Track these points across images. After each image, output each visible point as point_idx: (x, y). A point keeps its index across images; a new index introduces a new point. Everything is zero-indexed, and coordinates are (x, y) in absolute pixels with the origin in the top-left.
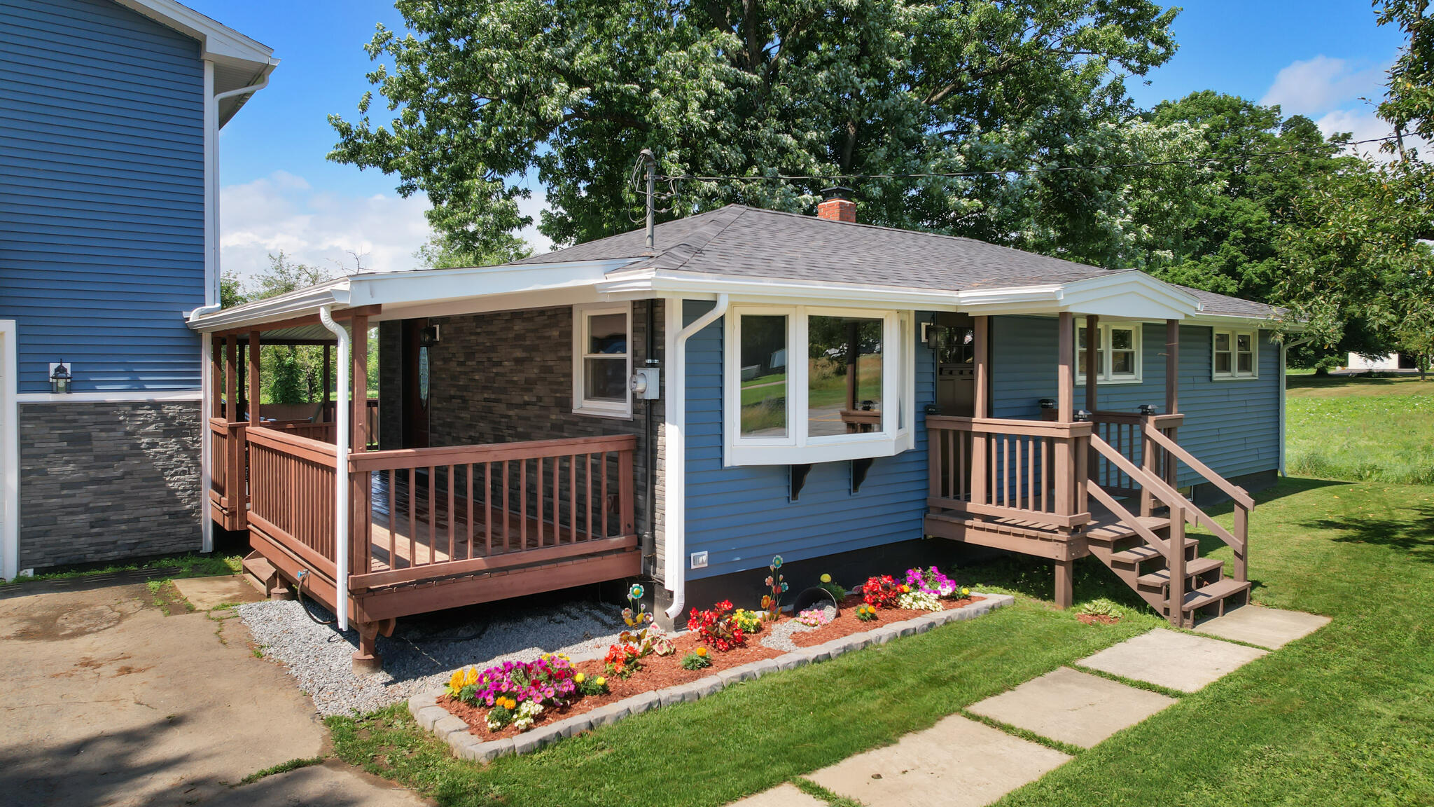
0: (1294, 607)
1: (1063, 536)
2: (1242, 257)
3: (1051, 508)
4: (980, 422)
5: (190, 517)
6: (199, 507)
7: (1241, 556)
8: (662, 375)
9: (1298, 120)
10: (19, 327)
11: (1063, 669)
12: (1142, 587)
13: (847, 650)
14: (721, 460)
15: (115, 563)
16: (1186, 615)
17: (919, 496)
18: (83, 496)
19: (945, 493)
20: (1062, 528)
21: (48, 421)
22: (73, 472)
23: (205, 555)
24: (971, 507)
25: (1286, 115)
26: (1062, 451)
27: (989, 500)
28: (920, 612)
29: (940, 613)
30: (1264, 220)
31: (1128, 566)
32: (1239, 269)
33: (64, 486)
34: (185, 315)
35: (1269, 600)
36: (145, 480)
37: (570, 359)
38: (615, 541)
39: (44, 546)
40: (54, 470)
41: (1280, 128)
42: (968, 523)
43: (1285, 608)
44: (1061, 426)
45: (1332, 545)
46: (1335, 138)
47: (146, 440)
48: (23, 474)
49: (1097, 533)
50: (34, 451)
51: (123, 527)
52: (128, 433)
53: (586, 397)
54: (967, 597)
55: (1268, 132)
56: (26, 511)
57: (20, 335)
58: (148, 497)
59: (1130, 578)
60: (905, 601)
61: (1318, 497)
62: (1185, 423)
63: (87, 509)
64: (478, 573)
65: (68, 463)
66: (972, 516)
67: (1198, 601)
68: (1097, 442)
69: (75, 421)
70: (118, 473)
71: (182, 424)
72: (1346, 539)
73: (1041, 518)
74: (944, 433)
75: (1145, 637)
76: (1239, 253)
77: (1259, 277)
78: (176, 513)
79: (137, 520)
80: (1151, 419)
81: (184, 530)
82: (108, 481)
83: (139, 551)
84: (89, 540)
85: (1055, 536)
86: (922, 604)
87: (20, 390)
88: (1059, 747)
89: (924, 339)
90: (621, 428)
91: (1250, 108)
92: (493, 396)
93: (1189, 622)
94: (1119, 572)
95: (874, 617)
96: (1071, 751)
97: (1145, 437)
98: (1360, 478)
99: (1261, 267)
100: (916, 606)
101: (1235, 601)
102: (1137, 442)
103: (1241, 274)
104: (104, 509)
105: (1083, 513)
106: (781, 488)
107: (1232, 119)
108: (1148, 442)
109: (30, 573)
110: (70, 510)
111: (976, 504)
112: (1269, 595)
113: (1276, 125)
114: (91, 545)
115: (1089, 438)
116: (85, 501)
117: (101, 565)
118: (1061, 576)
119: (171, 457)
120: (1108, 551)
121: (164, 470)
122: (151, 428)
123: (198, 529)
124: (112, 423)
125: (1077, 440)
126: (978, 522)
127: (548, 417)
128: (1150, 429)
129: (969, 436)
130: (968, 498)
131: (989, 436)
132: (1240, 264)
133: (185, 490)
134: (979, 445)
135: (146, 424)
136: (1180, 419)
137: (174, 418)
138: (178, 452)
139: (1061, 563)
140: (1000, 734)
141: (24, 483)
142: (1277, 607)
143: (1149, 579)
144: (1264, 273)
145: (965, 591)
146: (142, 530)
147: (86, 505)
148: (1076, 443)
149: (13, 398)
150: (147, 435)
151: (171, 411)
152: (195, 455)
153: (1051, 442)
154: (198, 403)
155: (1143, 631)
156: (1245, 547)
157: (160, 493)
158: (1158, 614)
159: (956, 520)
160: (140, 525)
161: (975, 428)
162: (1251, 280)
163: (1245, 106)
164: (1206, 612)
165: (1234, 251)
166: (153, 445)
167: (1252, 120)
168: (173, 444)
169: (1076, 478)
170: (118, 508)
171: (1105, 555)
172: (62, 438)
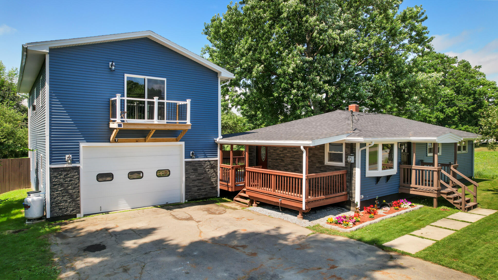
0: (488, 208)
1: (436, 192)
2: (445, 106)
3: (432, 185)
4: (414, 166)
5: (215, 188)
6: (217, 186)
7: (475, 197)
8: (355, 157)
9: (464, 61)
10: (185, 143)
11: (443, 219)
12: (454, 203)
13: (397, 215)
14: (365, 175)
15: (202, 199)
16: (465, 209)
17: (398, 183)
18: (196, 183)
19: (404, 182)
20: (435, 190)
21: (190, 165)
22: (195, 177)
23: (218, 197)
24: (411, 186)
25: (459, 60)
26: (435, 174)
27: (416, 184)
28: (406, 208)
29: (411, 209)
30: (453, 94)
31: (451, 199)
32: (444, 110)
33: (193, 181)
34: (215, 139)
35: (482, 207)
36: (207, 179)
37: (324, 153)
38: (344, 193)
39: (189, 195)
40: (191, 177)
41: (457, 63)
42: (411, 189)
43: (486, 208)
44: (436, 167)
45: (493, 195)
46: (476, 67)
47: (207, 170)
48: (186, 178)
49: (442, 191)
50: (188, 172)
51: (203, 191)
52: (204, 168)
53: (328, 161)
54: (413, 206)
55: (453, 65)
56: (187, 186)
57: (185, 145)
58: (208, 183)
59: (451, 201)
60: (402, 206)
61: (484, 184)
62: (459, 167)
63: (197, 186)
64: (323, 199)
65: (193, 175)
66: (412, 188)
67: (467, 206)
68: (443, 171)
69: (195, 165)
70: (202, 178)
71: (214, 166)
72: (495, 194)
73: (430, 188)
74: (404, 169)
75: (457, 213)
76: (444, 105)
77: (451, 113)
78: (213, 187)
79: (205, 189)
80: (452, 166)
81: (214, 191)
82: (200, 179)
83: (206, 196)
84: (198, 194)
85: (434, 192)
86: (406, 207)
87: (185, 158)
88: (453, 230)
89: (399, 147)
90: (341, 168)
91: (447, 58)
92: (294, 160)
93: (466, 211)
94: (448, 200)
95: (398, 209)
96: (456, 230)
97: (451, 170)
98: (493, 178)
99: (452, 110)
100: (405, 207)
101: (475, 207)
102: (449, 170)
103: (445, 112)
104: (200, 186)
105: (439, 187)
106: (374, 182)
107: (441, 61)
108: (451, 171)
109: (187, 201)
110: (194, 186)
111: (413, 185)
112: (481, 206)
113: (456, 63)
114: (198, 195)
115: (441, 170)
116: (196, 184)
117: (199, 199)
118: (435, 201)
119: (212, 174)
120: (445, 195)
121: (211, 177)
122: (208, 167)
123: (217, 191)
124: (201, 166)
125: (438, 171)
126: (413, 189)
127: (315, 165)
128: (452, 168)
129: (411, 170)
130: (411, 184)
131: (416, 170)
132: (445, 109)
133: (214, 182)
134: (414, 172)
135: (207, 166)
136: (458, 165)
137: (213, 164)
138: (213, 172)
139: (435, 198)
140: (439, 228)
141: (186, 180)
142: (484, 208)
143: (455, 201)
144: (453, 112)
145: (413, 204)
146: (207, 191)
147: (197, 185)
148: (439, 172)
149: (184, 160)
150: (207, 168)
151: (212, 163)
152: (216, 173)
153: (433, 171)
154: (217, 161)
155: (457, 212)
156: (476, 195)
157: (210, 183)
158: (459, 209)
159: (408, 189)
160: (207, 190)
161: (413, 168)
162: (448, 114)
163: (446, 57)
164: (469, 209)
165: (443, 104)
166: (209, 171)
167: (448, 61)
168: (212, 171)
169: (438, 179)
170: (202, 186)
171: (445, 196)
172: (193, 169)
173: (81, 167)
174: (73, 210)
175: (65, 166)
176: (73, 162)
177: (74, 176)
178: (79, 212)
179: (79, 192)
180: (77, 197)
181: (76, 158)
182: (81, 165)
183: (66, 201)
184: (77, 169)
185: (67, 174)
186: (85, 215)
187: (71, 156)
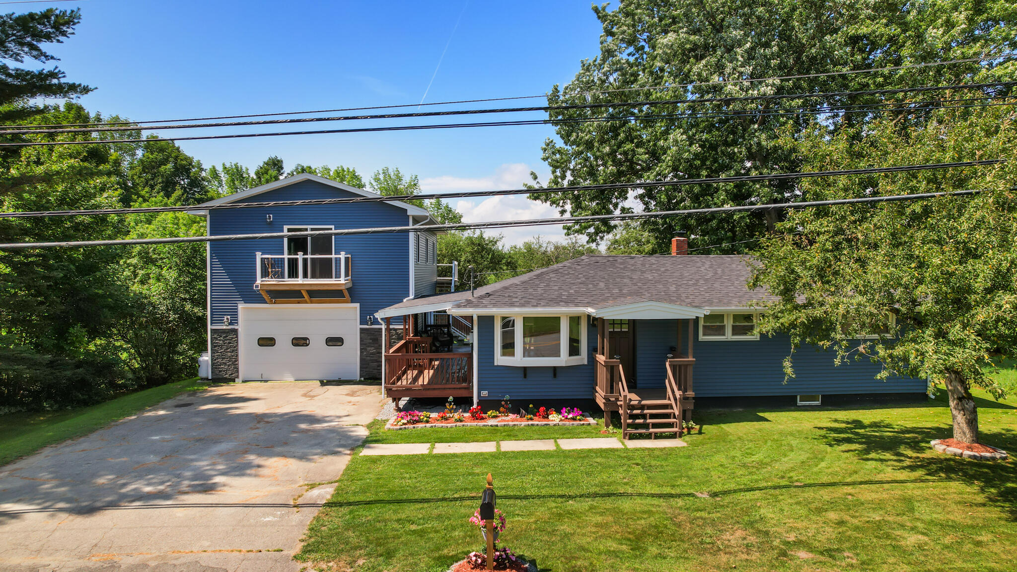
10: (361, 305)
21: (367, 334)
22: (373, 349)
24: (597, 388)
33: (371, 354)
39: (366, 371)
40: (368, 348)
48: (361, 349)
50: (363, 343)
56: (361, 360)
57: (361, 308)
63: (377, 362)
65: (370, 347)
66: (597, 392)
69: (373, 334)
109: (363, 379)
110: (373, 361)
116: (376, 358)
141: (361, 353)
147: (376, 360)
149: (359, 326)
151: (399, 332)
173: (240, 330)
174: (232, 374)
175: (225, 327)
176: (230, 324)
177: (232, 338)
178: (238, 377)
179: (237, 356)
180: (236, 361)
181: (234, 321)
182: (241, 327)
183: (225, 364)
184: (235, 331)
185: (227, 337)
186: (244, 381)
187: (229, 317)
